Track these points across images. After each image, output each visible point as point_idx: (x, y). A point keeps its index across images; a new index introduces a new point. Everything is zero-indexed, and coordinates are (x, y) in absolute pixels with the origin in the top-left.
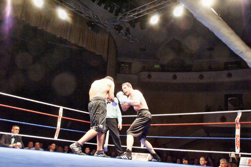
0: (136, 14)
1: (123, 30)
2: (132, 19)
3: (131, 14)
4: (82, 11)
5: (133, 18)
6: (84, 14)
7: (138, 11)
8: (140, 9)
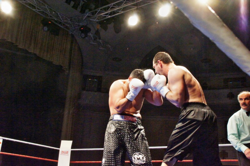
0: (109, 11)
1: (92, 34)
2: (103, 19)
3: (102, 12)
4: (35, 4)
5: (105, 17)
6: (38, 9)
7: (112, 8)
8: (115, 6)
